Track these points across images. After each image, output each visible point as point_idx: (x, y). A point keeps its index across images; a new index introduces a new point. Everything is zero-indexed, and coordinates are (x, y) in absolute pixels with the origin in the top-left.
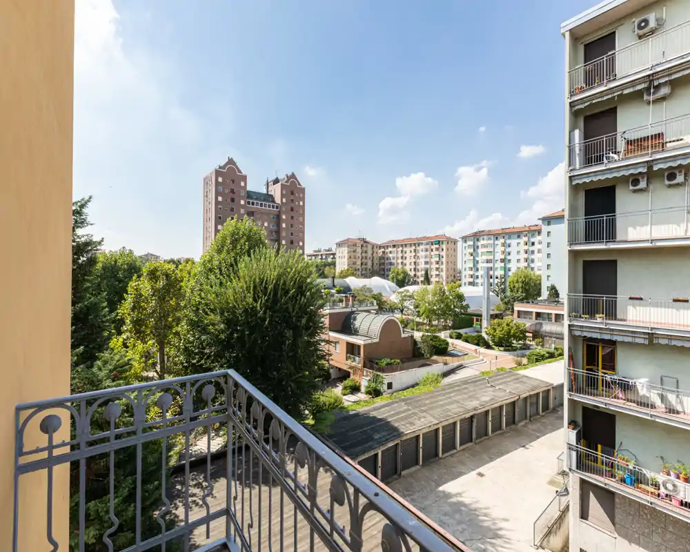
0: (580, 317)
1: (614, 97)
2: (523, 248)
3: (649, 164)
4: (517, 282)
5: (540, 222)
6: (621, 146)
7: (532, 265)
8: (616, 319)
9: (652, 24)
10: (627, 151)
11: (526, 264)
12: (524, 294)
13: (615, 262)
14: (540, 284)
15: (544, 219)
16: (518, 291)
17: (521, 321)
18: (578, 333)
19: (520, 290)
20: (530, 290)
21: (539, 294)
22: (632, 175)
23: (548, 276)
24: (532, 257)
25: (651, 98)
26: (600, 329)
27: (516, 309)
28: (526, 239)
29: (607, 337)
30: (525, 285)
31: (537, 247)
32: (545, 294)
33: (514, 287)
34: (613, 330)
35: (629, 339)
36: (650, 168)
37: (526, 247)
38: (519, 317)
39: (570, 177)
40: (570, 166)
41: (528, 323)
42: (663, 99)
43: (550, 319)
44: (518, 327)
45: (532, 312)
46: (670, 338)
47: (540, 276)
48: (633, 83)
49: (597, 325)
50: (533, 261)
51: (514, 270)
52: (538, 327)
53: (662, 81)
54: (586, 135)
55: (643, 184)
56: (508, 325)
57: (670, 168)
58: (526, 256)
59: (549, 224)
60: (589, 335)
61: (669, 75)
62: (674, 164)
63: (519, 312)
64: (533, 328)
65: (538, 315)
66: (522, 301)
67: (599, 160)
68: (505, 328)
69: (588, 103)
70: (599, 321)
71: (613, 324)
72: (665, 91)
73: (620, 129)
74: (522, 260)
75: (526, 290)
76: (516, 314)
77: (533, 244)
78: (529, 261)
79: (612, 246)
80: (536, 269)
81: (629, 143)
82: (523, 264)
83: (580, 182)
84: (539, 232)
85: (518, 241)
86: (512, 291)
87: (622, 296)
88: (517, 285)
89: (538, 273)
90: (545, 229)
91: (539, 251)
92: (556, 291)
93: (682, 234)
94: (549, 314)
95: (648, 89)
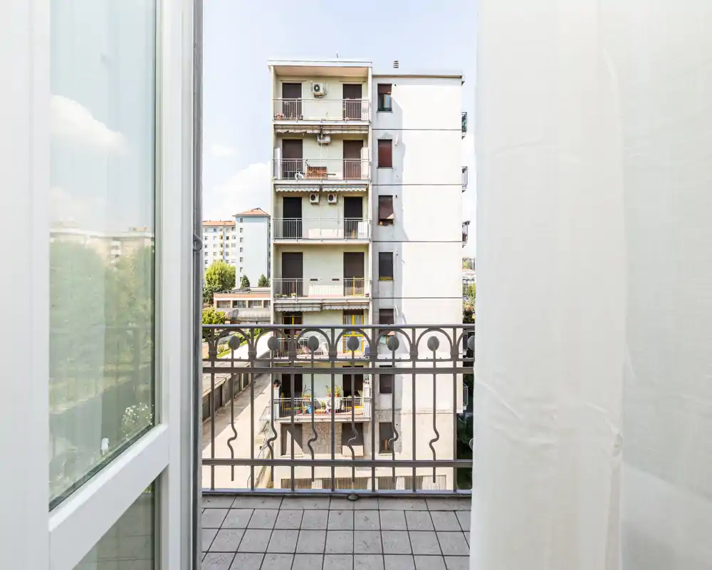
0: (282, 297)
1: (302, 133)
2: (219, 241)
3: (321, 186)
4: (215, 274)
5: (234, 219)
6: (305, 169)
7: (227, 258)
8: (302, 296)
9: (321, 91)
10: (309, 175)
11: (221, 257)
12: (221, 286)
13: (301, 254)
14: (234, 276)
15: (237, 216)
16: (215, 283)
17: (220, 311)
18: (279, 310)
19: (217, 282)
20: (226, 281)
21: (233, 285)
22: (311, 192)
23: (241, 268)
24: (226, 250)
25: (322, 141)
26: (294, 304)
27: (215, 299)
28: (221, 233)
29: (297, 310)
30: (222, 277)
31: (231, 241)
32: (238, 284)
33: (212, 279)
34: (301, 304)
35: (310, 309)
36: (321, 189)
37: (222, 241)
38: (218, 307)
39: (275, 185)
40: (274, 176)
41: (226, 312)
42: (326, 144)
43: (244, 306)
44: (218, 316)
45: (229, 301)
46: (331, 305)
47: (235, 268)
48: (312, 127)
49: (291, 302)
50: (227, 254)
51: (210, 263)
52: (235, 314)
53: (327, 132)
54: (284, 155)
55: (317, 200)
56: (209, 315)
57: (331, 192)
58: (221, 249)
59: (241, 221)
60: (287, 310)
61: (330, 130)
62: (333, 190)
63: (218, 302)
64: (231, 316)
65: (235, 303)
66: (220, 291)
67: (292, 176)
68: (207, 319)
69: (285, 131)
70: (293, 299)
71: (301, 300)
72: (327, 139)
73: (305, 157)
74: (218, 254)
75: (222, 282)
76: (215, 304)
77: (228, 238)
78: (224, 254)
79: (301, 242)
80: (230, 261)
81: (310, 168)
82: (219, 257)
83: (282, 190)
84: (233, 228)
85: (215, 234)
86: (209, 283)
87: (306, 278)
88: (214, 277)
89: (232, 265)
90: (239, 225)
91: (234, 245)
92: (248, 281)
93: (335, 237)
94: (244, 301)
95: (320, 134)
